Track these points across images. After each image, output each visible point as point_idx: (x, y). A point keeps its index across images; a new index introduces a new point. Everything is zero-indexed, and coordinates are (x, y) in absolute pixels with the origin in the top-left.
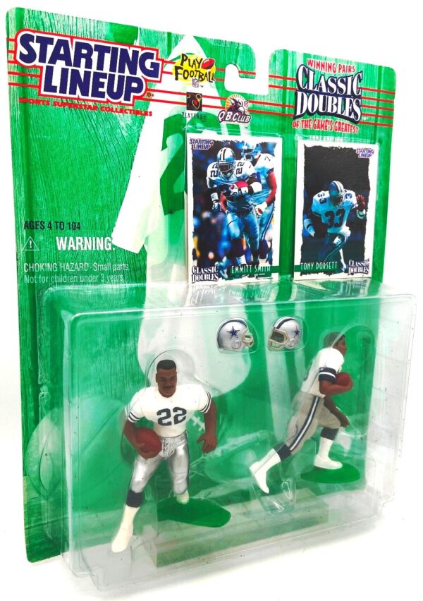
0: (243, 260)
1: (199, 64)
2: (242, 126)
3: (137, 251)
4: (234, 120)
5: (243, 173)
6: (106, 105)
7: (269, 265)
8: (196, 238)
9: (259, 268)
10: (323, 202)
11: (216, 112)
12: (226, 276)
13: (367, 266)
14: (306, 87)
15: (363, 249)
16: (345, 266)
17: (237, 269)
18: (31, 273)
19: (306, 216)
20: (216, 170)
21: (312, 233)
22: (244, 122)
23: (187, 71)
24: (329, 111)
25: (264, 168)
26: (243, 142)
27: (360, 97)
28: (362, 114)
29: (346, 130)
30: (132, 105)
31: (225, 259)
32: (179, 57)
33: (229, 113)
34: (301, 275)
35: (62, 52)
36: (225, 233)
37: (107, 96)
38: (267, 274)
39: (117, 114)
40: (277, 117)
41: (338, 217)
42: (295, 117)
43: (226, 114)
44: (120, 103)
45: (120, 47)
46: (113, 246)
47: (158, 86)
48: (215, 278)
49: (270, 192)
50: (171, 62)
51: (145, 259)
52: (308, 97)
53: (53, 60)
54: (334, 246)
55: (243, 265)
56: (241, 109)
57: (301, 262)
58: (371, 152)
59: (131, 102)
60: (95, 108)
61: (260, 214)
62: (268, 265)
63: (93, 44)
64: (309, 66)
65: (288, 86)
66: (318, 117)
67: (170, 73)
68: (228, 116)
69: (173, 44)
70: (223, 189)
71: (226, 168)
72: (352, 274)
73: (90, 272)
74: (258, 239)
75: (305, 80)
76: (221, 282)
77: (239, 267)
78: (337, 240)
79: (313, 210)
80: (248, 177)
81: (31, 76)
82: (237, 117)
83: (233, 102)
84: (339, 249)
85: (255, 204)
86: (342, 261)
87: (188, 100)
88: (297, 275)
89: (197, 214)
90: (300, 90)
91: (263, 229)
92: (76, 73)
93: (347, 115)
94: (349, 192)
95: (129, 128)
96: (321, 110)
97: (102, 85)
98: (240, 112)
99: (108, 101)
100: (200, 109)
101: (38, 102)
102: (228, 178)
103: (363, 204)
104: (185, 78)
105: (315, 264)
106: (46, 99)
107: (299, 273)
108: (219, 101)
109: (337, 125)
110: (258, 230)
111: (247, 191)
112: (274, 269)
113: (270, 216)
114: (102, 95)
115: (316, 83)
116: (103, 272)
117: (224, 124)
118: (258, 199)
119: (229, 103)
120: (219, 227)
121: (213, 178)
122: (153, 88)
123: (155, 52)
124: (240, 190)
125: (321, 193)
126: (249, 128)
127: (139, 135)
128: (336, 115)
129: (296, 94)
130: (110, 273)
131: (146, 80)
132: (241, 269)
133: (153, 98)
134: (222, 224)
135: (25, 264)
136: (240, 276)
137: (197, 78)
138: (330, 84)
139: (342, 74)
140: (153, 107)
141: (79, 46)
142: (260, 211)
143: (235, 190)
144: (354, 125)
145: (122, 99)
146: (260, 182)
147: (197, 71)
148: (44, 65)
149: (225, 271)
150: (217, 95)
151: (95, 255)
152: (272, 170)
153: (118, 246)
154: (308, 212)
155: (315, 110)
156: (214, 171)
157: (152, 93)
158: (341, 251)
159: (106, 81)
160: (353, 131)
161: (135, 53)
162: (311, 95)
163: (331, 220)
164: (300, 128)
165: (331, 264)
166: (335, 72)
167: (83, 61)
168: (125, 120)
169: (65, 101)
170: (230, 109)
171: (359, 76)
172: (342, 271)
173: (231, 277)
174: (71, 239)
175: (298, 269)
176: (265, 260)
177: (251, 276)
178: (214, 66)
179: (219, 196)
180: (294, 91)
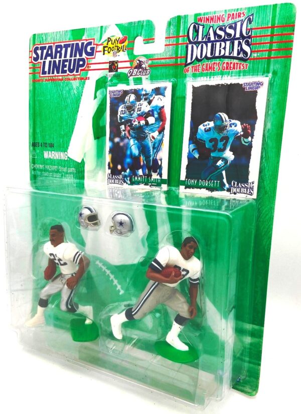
0: (140, 172)
1: (118, 41)
2: (144, 78)
3: (80, 161)
4: (138, 74)
5: (142, 110)
6: (67, 77)
7: (160, 178)
8: (111, 155)
9: (152, 179)
10: (207, 131)
11: (126, 71)
12: (129, 182)
13: (252, 189)
14: (196, 40)
15: (247, 173)
16: (227, 186)
17: (136, 178)
18: (34, 169)
19: (191, 142)
20: (124, 109)
21: (197, 156)
22: (146, 75)
23: (110, 48)
24: (217, 54)
25: (157, 106)
26: (142, 89)
27: (250, 37)
28: (251, 52)
29: (234, 68)
30: (79, 75)
31: (128, 171)
32: (106, 40)
33: (135, 70)
34: (185, 188)
35: (50, 52)
36: (129, 153)
37: (68, 72)
38: (158, 185)
39: (72, 81)
40: (171, 67)
41: (222, 143)
42: (186, 65)
43: (133, 71)
44: (74, 75)
45: (75, 42)
46: (68, 157)
47: (93, 61)
48: (121, 183)
49: (161, 123)
50: (102, 44)
51: (84, 167)
52: (197, 47)
53: (46, 58)
54: (217, 168)
55: (141, 176)
56: (143, 66)
57: (186, 178)
58: (260, 84)
59: (79, 73)
60: (62, 79)
61: (153, 140)
62: (158, 177)
63: (63, 44)
64: (200, 23)
65: (180, 42)
66: (206, 62)
67: (100, 51)
68: (134, 72)
69: (103, 32)
70: (128, 122)
71: (130, 108)
72: (235, 193)
73: (57, 171)
74: (151, 158)
75: (195, 34)
76: (125, 186)
77: (138, 177)
78: (220, 163)
79: (198, 137)
80: (145, 113)
81: (37, 68)
82: (140, 72)
83: (138, 62)
84: (223, 170)
85: (149, 132)
86: (225, 181)
87: (110, 66)
88: (182, 188)
89: (111, 139)
90: (190, 42)
91: (155, 151)
92: (55, 62)
93: (235, 54)
94: (233, 121)
95: (78, 89)
96: (209, 55)
97: (65, 66)
98: (142, 68)
99: (68, 75)
100: (117, 71)
101: (39, 80)
102: (131, 115)
103: (249, 132)
104: (109, 52)
105: (198, 181)
106: (42, 78)
107: (184, 187)
108: (129, 63)
109: (225, 65)
110: (151, 151)
111: (144, 123)
112: (163, 182)
113: (161, 141)
114: (65, 72)
115: (205, 34)
116: (64, 172)
117: (131, 78)
118: (151, 129)
119: (136, 63)
120: (125, 148)
121: (122, 115)
122: (90, 63)
123: (92, 41)
124: (139, 122)
125: (206, 123)
126: (149, 78)
127: (82, 92)
128: (224, 57)
129: (187, 47)
130: (67, 173)
131: (87, 59)
132: (139, 179)
133: (90, 68)
134: (127, 146)
135: (32, 164)
136: (138, 183)
137: (116, 51)
138: (219, 32)
139: (231, 21)
140: (90, 74)
141: (57, 47)
142: (153, 137)
143: (136, 123)
144: (243, 63)
145: (75, 73)
146: (154, 117)
147: (116, 46)
148: (42, 61)
149: (128, 179)
150: (128, 60)
151: (60, 162)
152: (163, 107)
153: (71, 157)
154: (193, 138)
155: (204, 56)
156: (123, 111)
157: (90, 65)
158: (224, 173)
159: (67, 63)
160: (242, 68)
161: (83, 44)
162: (200, 45)
163: (215, 146)
164: (190, 73)
165: (214, 182)
166: (223, 21)
167: (58, 54)
168: (75, 84)
169: (49, 78)
170: (136, 68)
171: (249, 19)
172: (224, 190)
173: (132, 183)
174: (50, 152)
175: (183, 183)
176: (157, 173)
177: (146, 184)
178: (127, 40)
179: (125, 127)
180: (185, 46)
